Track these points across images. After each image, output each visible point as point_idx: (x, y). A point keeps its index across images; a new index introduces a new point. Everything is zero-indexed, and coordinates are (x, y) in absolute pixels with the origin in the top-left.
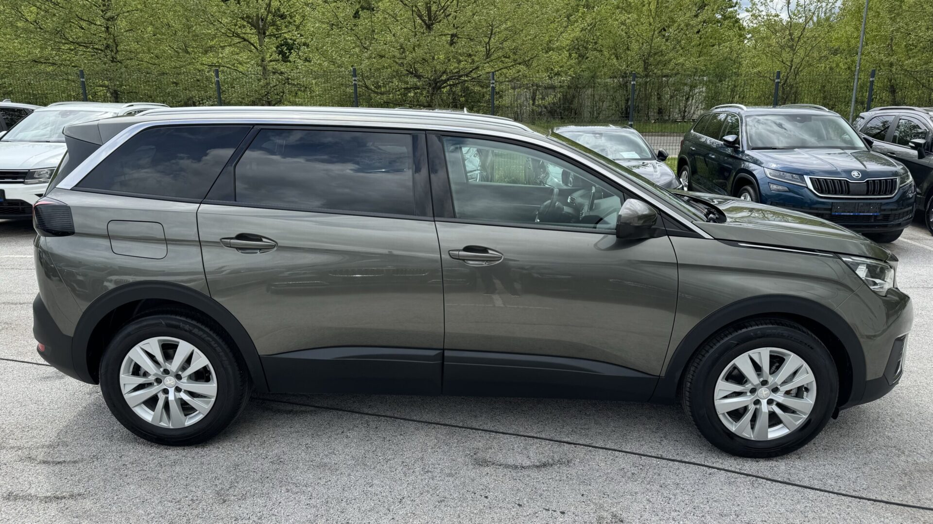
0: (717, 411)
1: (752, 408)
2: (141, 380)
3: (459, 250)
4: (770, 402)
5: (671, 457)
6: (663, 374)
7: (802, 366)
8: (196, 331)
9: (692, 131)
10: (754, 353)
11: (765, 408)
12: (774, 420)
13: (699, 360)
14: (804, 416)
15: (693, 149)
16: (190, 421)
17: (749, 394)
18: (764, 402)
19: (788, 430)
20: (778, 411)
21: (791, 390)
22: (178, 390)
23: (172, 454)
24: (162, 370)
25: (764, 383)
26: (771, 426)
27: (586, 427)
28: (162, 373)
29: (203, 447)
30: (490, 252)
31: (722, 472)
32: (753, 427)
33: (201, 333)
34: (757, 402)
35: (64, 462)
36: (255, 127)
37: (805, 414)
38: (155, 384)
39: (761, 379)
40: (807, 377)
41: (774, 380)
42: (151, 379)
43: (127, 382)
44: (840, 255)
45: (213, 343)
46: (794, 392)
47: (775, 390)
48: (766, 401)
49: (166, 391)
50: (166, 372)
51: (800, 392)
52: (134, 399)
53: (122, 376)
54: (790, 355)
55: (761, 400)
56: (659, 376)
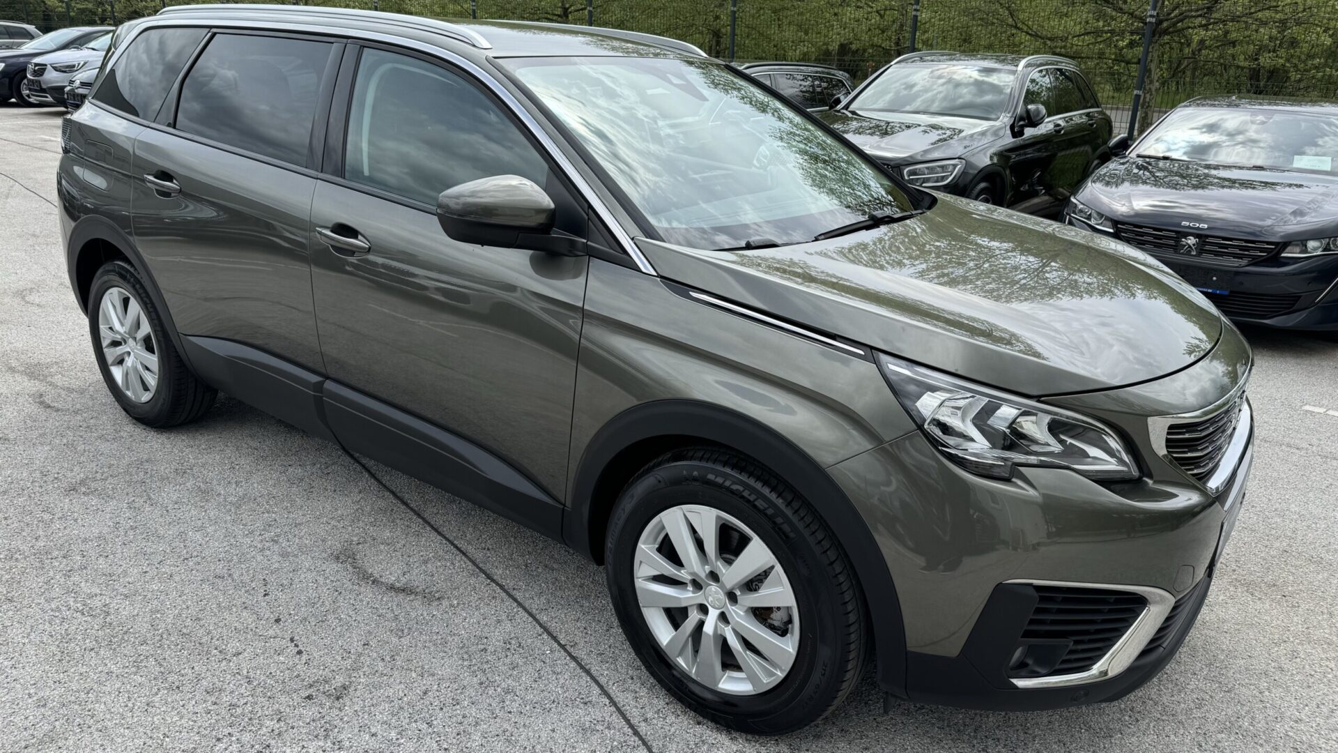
1: (694, 615)
2: (112, 336)
3: (326, 228)
4: (723, 617)
6: (568, 503)
7: (772, 567)
8: (137, 287)
10: (693, 512)
11: (712, 624)
14: (779, 673)
16: (145, 398)
17: (690, 588)
18: (713, 614)
19: (750, 688)
20: (735, 643)
22: (135, 356)
25: (714, 577)
26: (723, 667)
28: (124, 332)
30: (360, 237)
32: (695, 654)
33: (141, 291)
34: (703, 609)
36: (212, 29)
37: (780, 669)
38: (123, 344)
39: (708, 568)
40: (780, 592)
41: (723, 576)
42: (118, 337)
43: (105, 334)
44: (883, 357)
47: (731, 597)
48: (716, 612)
49: (129, 355)
53: (101, 324)
54: (753, 539)
55: (710, 608)
56: (564, 505)
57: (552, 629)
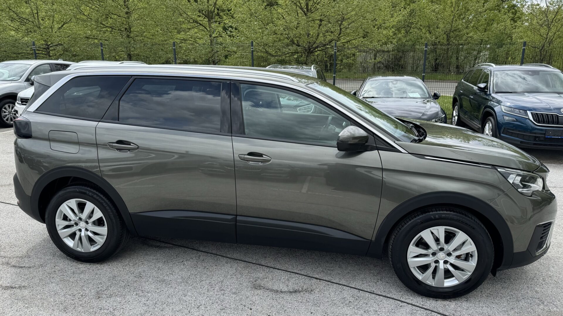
0: (409, 265)
1: (433, 265)
2: (66, 223)
3: (245, 155)
4: (446, 262)
5: (379, 293)
6: (373, 239)
7: (468, 240)
8: (95, 196)
9: (463, 80)
10: (434, 229)
11: (442, 266)
12: (448, 274)
13: (397, 232)
14: (469, 274)
15: (462, 92)
16: (93, 249)
17: (431, 256)
18: (441, 262)
19: (458, 282)
20: (451, 269)
21: (461, 255)
22: (87, 230)
23: (83, 267)
24: (78, 218)
25: (442, 249)
26: (445, 278)
27: (332, 269)
28: (78, 220)
29: (101, 264)
30: (264, 156)
31: (410, 305)
32: (434, 278)
33: (98, 198)
34: (437, 262)
35: (24, 267)
36: (133, 77)
37: (470, 272)
38: (75, 226)
39: (439, 247)
40: (471, 247)
41: (448, 248)
42: (72, 223)
43: (60, 223)
44: (497, 167)
45: (104, 204)
46: (463, 257)
47: (449, 255)
48: (443, 261)
49: (80, 230)
50: (80, 219)
51: (467, 257)
52: (63, 233)
53: (57, 220)
54: (459, 232)
55: (439, 260)
56: (371, 240)
57: (361, 289)
